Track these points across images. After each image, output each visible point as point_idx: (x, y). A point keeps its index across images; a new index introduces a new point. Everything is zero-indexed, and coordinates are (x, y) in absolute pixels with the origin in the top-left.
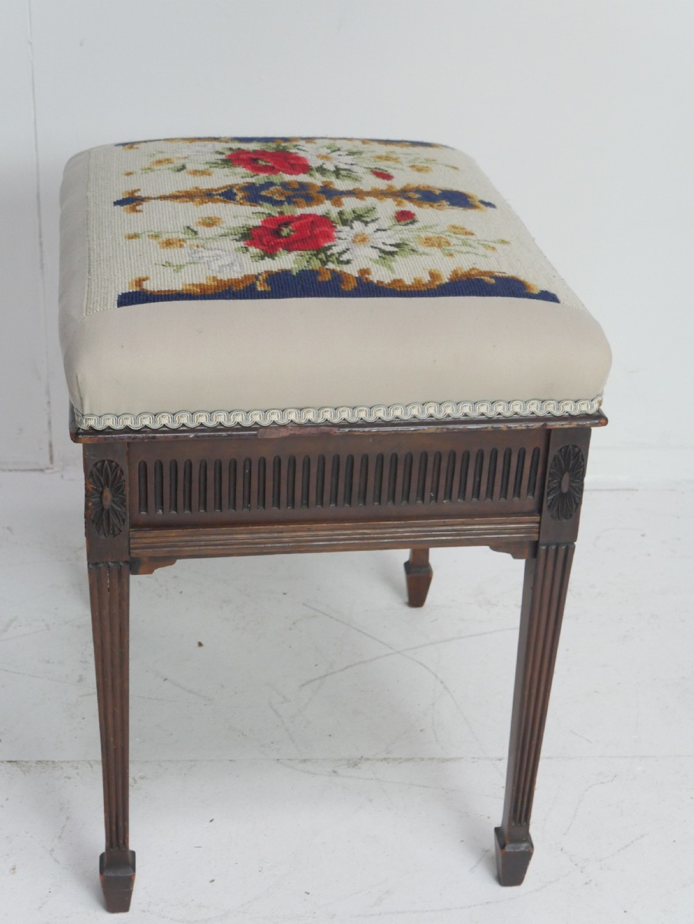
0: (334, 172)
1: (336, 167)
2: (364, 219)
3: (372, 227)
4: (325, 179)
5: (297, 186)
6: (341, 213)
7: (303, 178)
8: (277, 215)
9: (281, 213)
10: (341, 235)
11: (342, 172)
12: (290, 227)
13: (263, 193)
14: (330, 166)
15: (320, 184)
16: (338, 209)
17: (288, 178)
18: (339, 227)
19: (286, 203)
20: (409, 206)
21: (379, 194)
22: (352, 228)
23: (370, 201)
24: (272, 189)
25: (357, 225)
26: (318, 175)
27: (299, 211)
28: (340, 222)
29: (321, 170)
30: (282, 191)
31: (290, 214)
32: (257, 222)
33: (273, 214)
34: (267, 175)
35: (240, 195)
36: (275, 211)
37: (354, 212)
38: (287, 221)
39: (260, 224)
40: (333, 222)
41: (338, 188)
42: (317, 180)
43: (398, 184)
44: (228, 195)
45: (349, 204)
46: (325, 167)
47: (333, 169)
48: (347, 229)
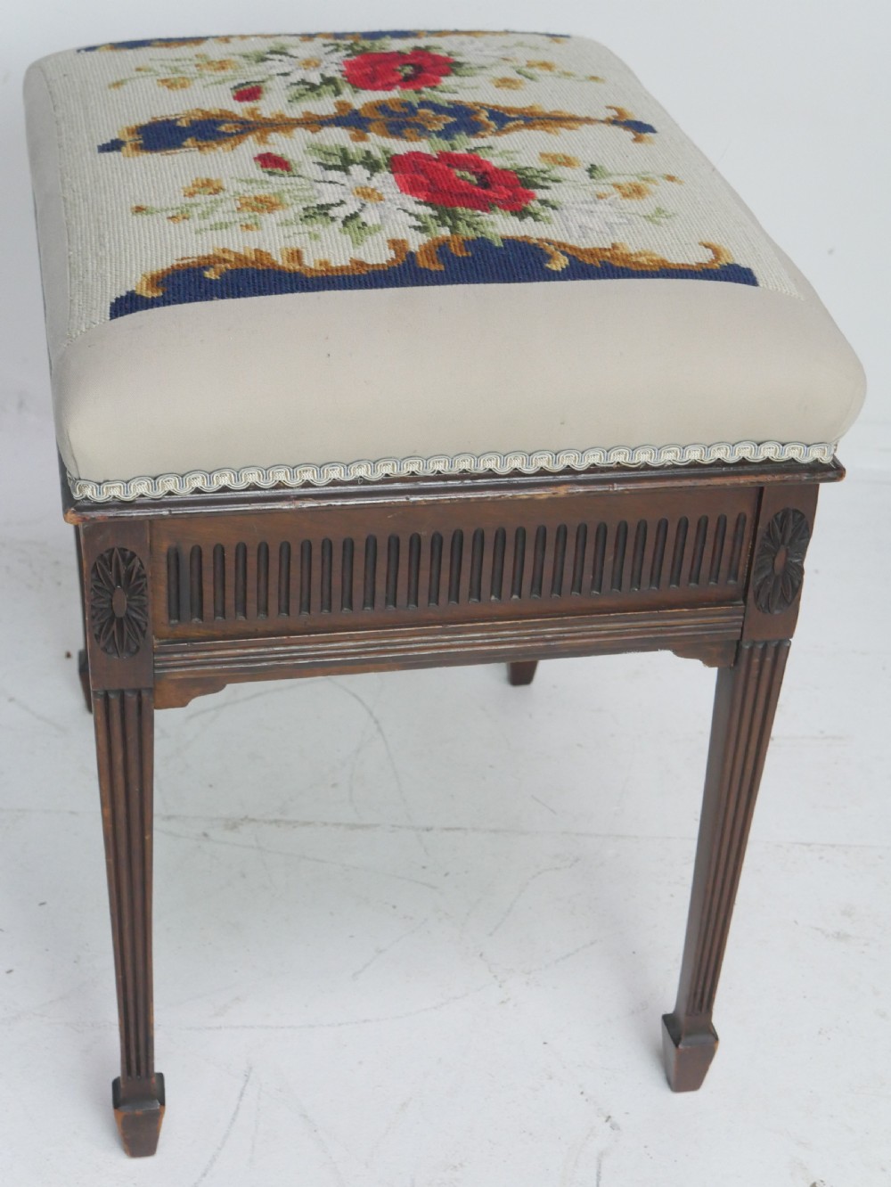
0: (352, 162)
1: (347, 172)
2: (308, 87)
3: (296, 77)
4: (363, 145)
5: (407, 132)
6: (338, 92)
7: (400, 147)
8: (424, 89)
9: (418, 92)
10: (336, 68)
11: (339, 163)
12: (402, 74)
13: (451, 120)
14: (359, 173)
15: (372, 136)
16: (340, 98)
17: (424, 146)
18: (338, 76)
19: (416, 106)
20: (240, 109)
21: (282, 125)
22: (322, 76)
23: (296, 112)
24: (440, 127)
25: (315, 78)
26: (378, 154)
27: (395, 94)
28: (339, 82)
29: (372, 165)
30: (428, 124)
31: (409, 90)
32: (447, 81)
33: (429, 90)
34: (455, 152)
35: (484, 116)
36: (427, 93)
37: (319, 95)
38: (407, 81)
39: (443, 79)
40: (349, 82)
41: (345, 131)
42: (378, 143)
43: (251, 147)
44: (501, 119)
45: (325, 105)
46: (367, 173)
47: (355, 169)
48: (329, 74)
